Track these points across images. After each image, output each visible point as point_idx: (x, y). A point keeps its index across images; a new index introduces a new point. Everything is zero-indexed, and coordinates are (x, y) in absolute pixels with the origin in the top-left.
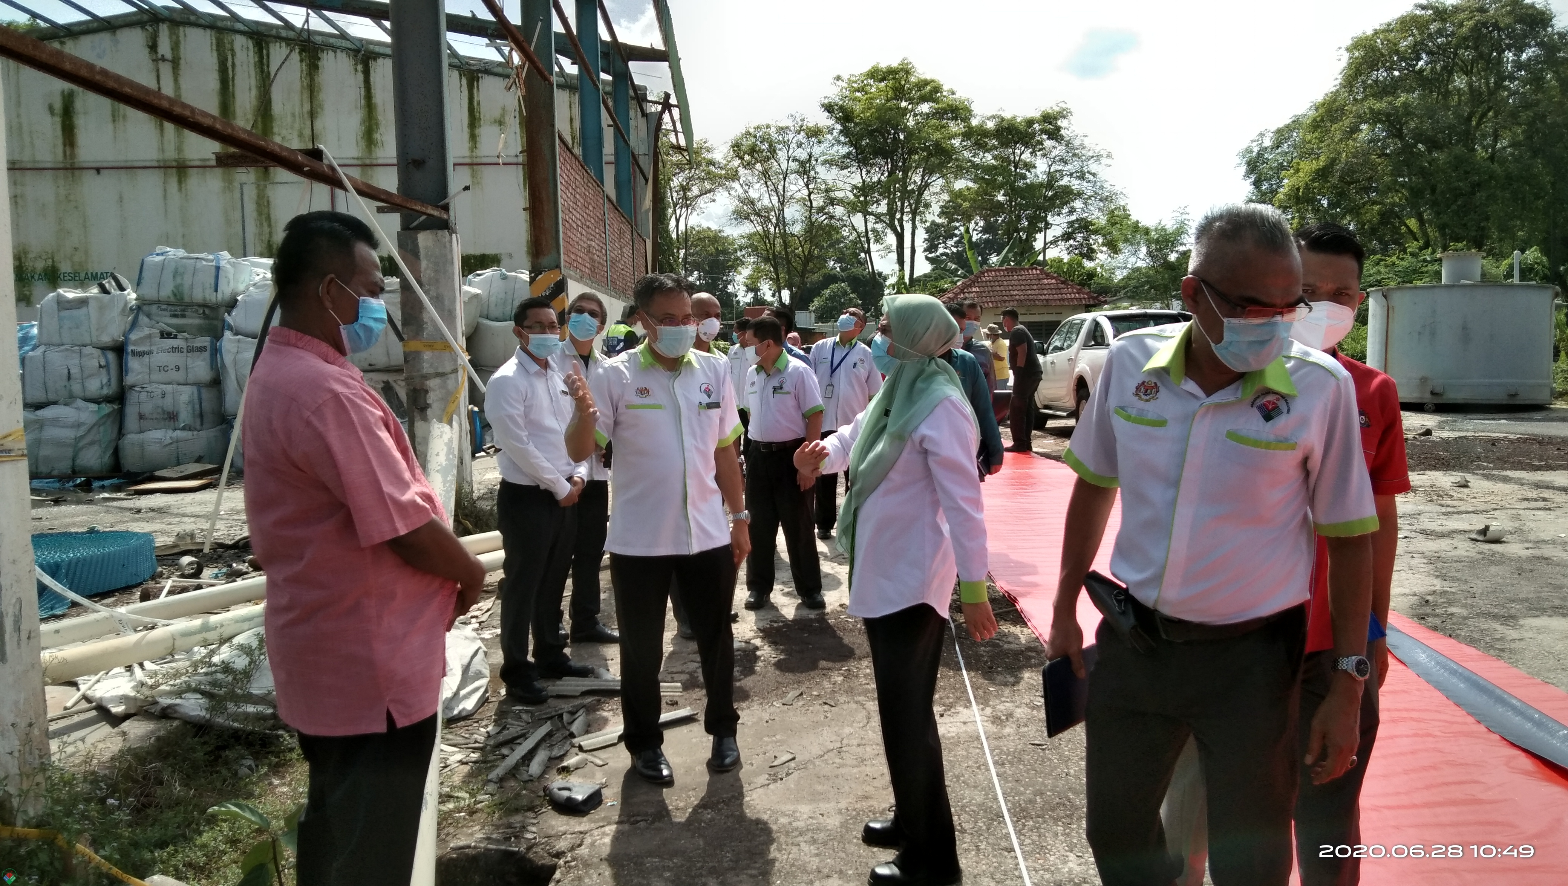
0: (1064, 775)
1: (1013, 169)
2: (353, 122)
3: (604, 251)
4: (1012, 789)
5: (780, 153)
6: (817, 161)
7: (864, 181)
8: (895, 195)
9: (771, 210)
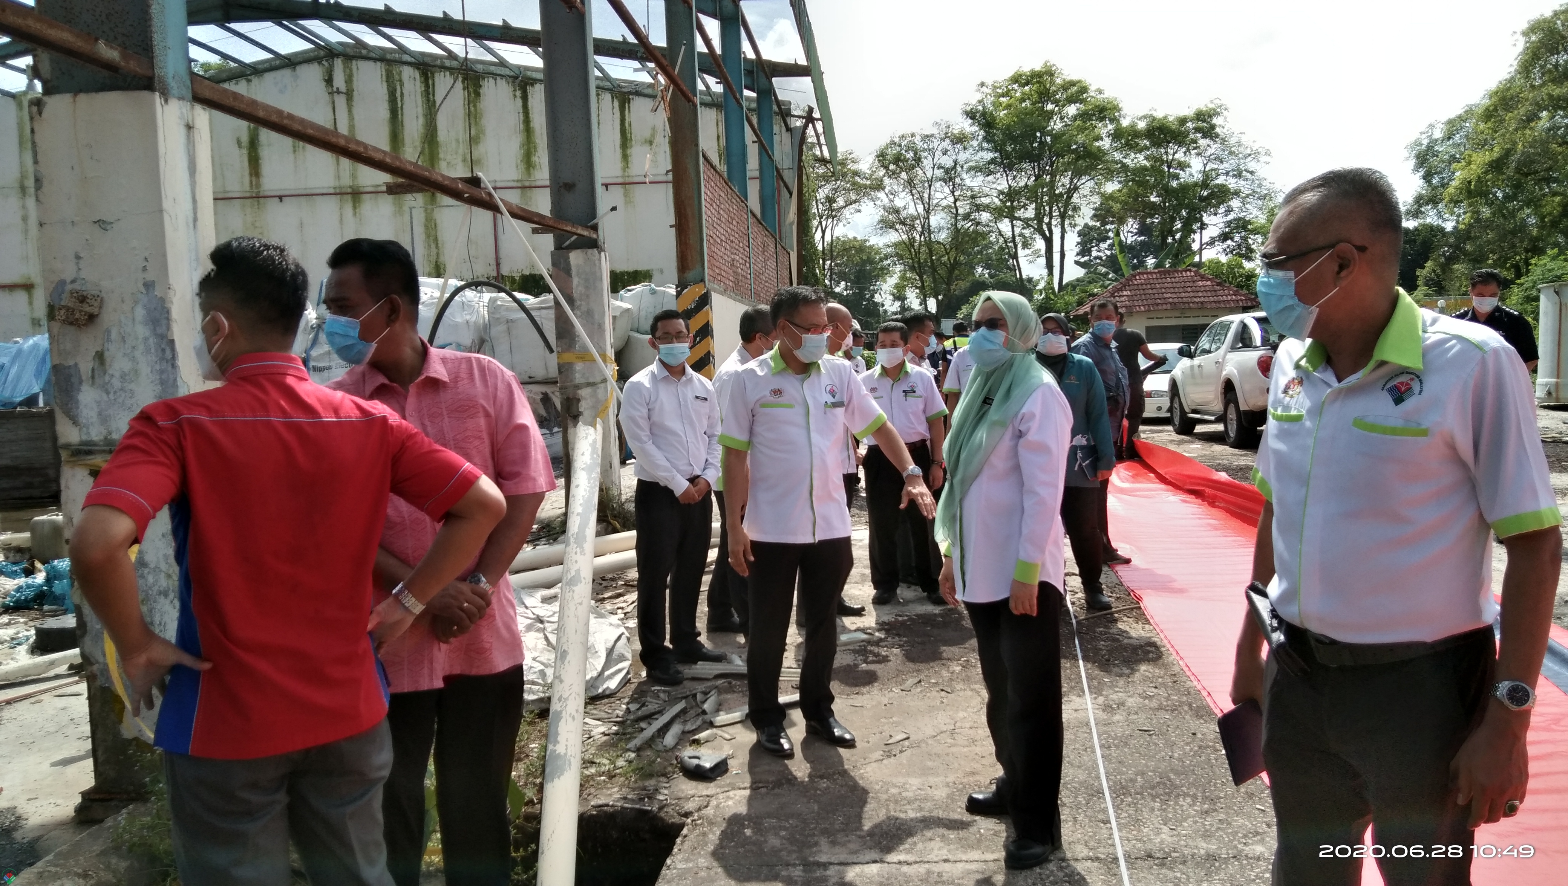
0: (1168, 758)
1: (1166, 169)
2: (513, 147)
3: (748, 265)
4: (1114, 770)
5: (925, 162)
6: (962, 167)
7: (1010, 186)
8: (1042, 199)
9: (917, 219)
